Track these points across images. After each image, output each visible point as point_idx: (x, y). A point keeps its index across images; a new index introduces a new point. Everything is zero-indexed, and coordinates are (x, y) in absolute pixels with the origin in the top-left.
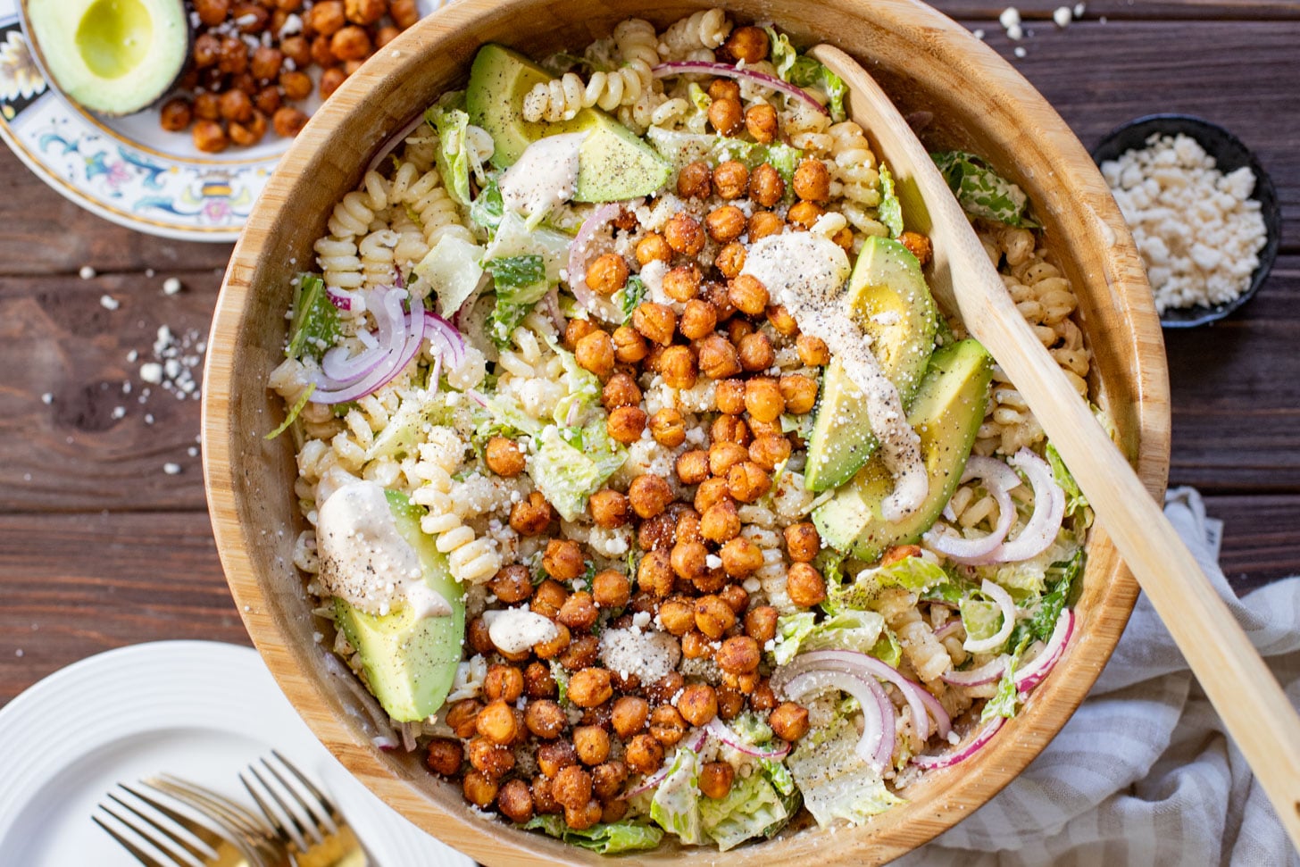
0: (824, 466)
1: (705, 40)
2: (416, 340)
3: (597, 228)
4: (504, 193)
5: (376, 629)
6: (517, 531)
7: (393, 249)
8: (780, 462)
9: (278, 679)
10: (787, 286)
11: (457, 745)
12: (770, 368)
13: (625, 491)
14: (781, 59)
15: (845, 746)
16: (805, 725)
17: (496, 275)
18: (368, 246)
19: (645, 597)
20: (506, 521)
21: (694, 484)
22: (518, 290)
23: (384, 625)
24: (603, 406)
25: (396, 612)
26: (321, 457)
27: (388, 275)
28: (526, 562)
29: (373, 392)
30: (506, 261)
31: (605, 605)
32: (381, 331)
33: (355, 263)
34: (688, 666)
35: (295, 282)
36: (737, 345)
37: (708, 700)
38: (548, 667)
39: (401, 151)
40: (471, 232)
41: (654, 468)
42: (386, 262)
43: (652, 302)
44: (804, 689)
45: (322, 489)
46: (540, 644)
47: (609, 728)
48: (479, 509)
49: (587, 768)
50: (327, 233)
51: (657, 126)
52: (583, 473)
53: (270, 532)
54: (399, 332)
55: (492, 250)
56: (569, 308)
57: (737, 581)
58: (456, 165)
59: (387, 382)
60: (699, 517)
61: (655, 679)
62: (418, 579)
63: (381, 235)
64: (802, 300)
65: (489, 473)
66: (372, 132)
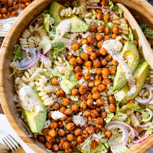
0: (117, 85)
1: (96, 2)
2: (38, 58)
3: (74, 37)
4: (56, 30)
5: (29, 114)
6: (57, 96)
7: (34, 40)
8: (108, 84)
9: (10, 124)
10: (111, 50)
11: (44, 137)
12: (107, 66)
13: (78, 89)
14: (110, 5)
15: (119, 139)
16: (111, 135)
17: (54, 46)
18: (30, 40)
19: (81, 109)
20: (55, 94)
21: (91, 88)
22: (58, 49)
23: (31, 114)
24: (74, 72)
25: (33, 111)
26: (19, 80)
27: (33, 45)
28: (59, 102)
29: (30, 68)
30: (56, 44)
31: (74, 111)
32: (32, 56)
33: (27, 43)
34: (89, 123)
35: (15, 46)
36: (100, 61)
37: (93, 130)
38: (62, 122)
39: (36, 21)
40: (50, 37)
41: (84, 85)
42: (33, 43)
43: (84, 52)
44: (111, 128)
45: (19, 87)
46: (61, 118)
47: (74, 134)
48: (50, 92)
49: (69, 142)
50: (21, 37)
51: (86, 18)
52: (70, 85)
53: (9, 95)
54: (35, 57)
55: (54, 41)
57: (99, 107)
58: (47, 25)
59: (33, 66)
60: (92, 94)
61: (83, 125)
62: (38, 105)
63: (32, 37)
64: (113, 53)
65: (52, 85)
66: (31, 17)
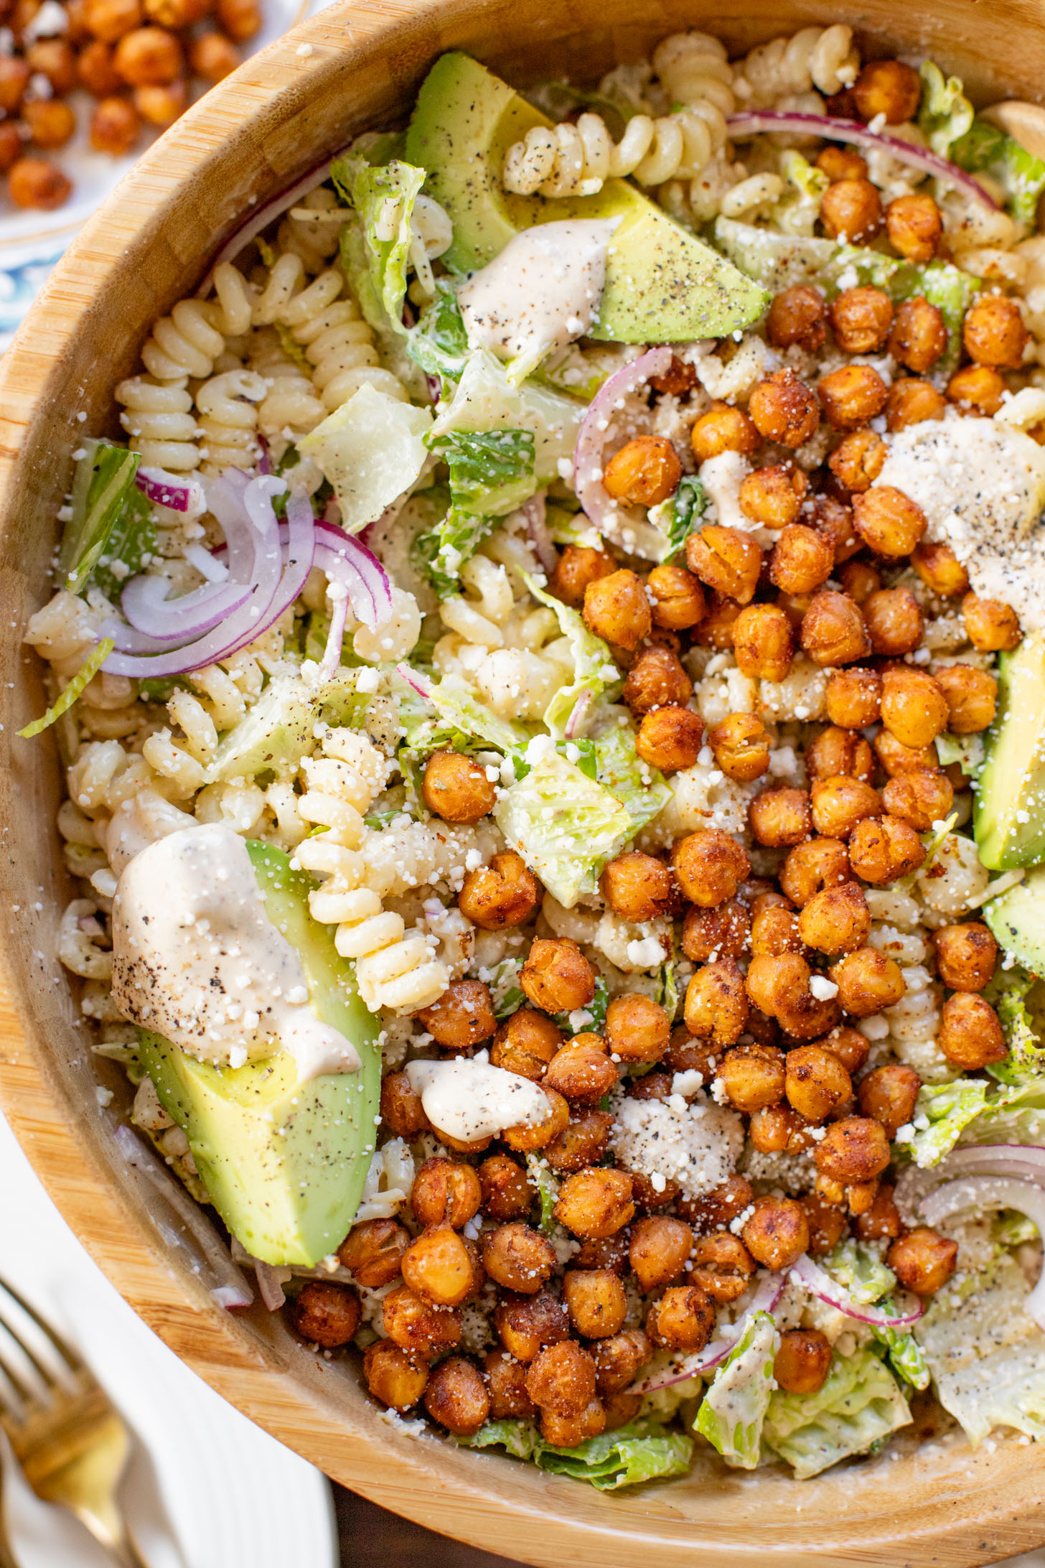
0: (1020, 827)
1: (822, 79)
2: (300, 571)
3: (631, 388)
4: (469, 318)
5: (222, 1092)
6: (474, 922)
7: (256, 405)
8: (944, 817)
9: (48, 1184)
10: (957, 512)
11: (350, 1294)
12: (914, 648)
13: (664, 855)
14: (939, 121)
15: (1006, 1299)
16: (951, 1268)
17: (452, 461)
18: (214, 398)
19: (693, 1043)
20: (454, 901)
21: (785, 847)
22: (487, 491)
23: (236, 1086)
24: (620, 701)
25: (257, 1062)
26: (118, 772)
27: (246, 451)
28: (486, 975)
29: (220, 661)
30: (472, 437)
31: (630, 1058)
32: (234, 551)
33: (186, 425)
34: (758, 1164)
35: (80, 454)
36: (865, 608)
37: (797, 1226)
38: (524, 1166)
39: (271, 234)
40: (401, 381)
41: (718, 820)
42: (245, 428)
43: (717, 524)
44: (954, 1207)
45: (121, 834)
46: (520, 1127)
47: (624, 1270)
48: (413, 882)
49: (587, 1342)
50: (138, 369)
51: (730, 218)
52: (600, 823)
53: (24, 904)
54: (269, 555)
55: (449, 416)
56: (562, 527)
57: (851, 1023)
58: (391, 260)
59: (247, 644)
60: (796, 909)
61: (708, 1189)
62: (301, 1005)
63: (235, 379)
64: (979, 536)
65: (426, 815)
66: (235, 194)
